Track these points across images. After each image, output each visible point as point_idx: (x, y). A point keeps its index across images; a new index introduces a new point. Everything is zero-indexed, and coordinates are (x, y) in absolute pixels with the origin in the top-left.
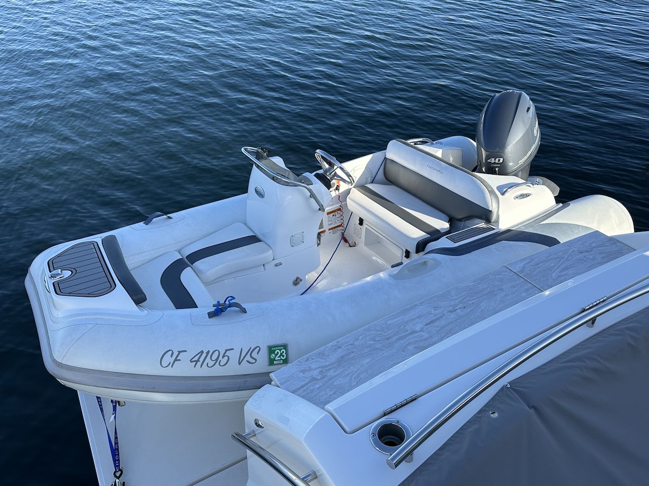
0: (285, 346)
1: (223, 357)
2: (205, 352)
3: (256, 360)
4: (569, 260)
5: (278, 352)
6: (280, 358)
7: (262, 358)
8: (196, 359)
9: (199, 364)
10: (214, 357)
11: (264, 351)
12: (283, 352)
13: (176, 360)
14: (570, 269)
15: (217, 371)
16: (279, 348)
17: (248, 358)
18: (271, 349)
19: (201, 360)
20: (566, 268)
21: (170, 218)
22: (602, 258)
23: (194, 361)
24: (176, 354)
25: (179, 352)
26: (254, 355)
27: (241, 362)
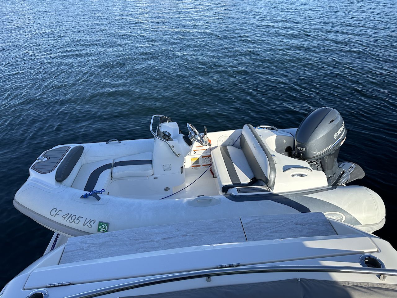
0: (108, 224)
1: (77, 219)
2: (70, 214)
3: (92, 226)
4: (283, 227)
5: (103, 226)
6: (103, 230)
7: (95, 226)
8: (65, 216)
9: (66, 219)
10: (73, 219)
11: (97, 223)
12: (106, 227)
13: (57, 214)
14: (278, 233)
15: (73, 225)
16: (105, 224)
17: (88, 224)
18: (100, 223)
19: (67, 217)
20: (276, 232)
21: (120, 142)
22: (308, 233)
23: (64, 217)
24: (58, 211)
25: (59, 211)
26: (92, 223)
27: (85, 225)
